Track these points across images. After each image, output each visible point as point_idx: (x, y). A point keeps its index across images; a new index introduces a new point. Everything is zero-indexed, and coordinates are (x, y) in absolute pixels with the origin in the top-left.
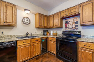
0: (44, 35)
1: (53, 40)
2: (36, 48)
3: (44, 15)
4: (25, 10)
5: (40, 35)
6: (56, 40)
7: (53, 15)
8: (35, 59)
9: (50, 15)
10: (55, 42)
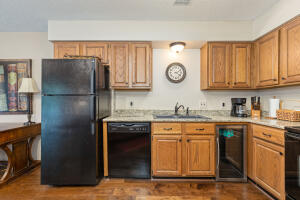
0: (234, 113)
1: (272, 139)
2: (197, 153)
3: (231, 43)
4: (172, 45)
5: (218, 113)
6: (287, 138)
7: (279, 30)
8: (196, 186)
9: (261, 34)
10: (283, 150)
